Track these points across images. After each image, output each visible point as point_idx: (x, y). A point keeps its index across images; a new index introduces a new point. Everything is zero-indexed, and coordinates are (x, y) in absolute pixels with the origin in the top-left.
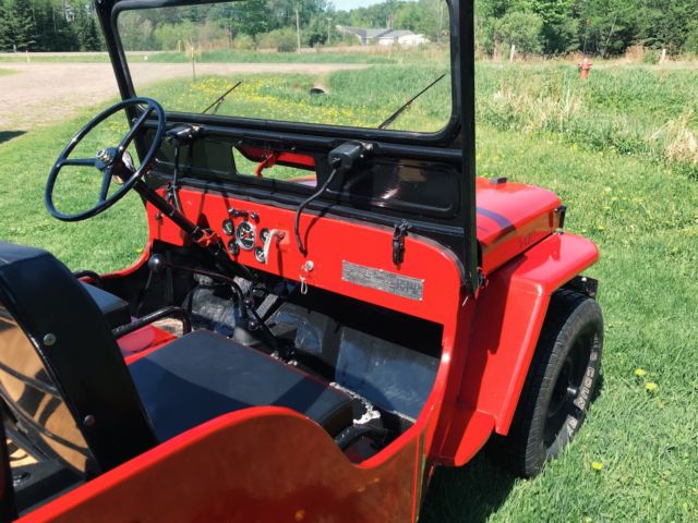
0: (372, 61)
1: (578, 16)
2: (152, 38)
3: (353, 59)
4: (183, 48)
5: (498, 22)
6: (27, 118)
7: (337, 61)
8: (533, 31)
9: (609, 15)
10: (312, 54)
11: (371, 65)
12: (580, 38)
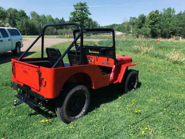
0: (109, 39)
1: (161, 28)
2: (56, 32)
3: (104, 38)
4: (64, 35)
5: (140, 30)
6: (36, 49)
7: (101, 39)
8: (148, 32)
9: (169, 28)
10: (94, 37)
11: (108, 40)
12: (161, 34)
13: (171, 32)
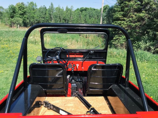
1: (28, 19)
5: (12, 19)
9: (34, 19)
12: (30, 23)
13: (37, 23)
